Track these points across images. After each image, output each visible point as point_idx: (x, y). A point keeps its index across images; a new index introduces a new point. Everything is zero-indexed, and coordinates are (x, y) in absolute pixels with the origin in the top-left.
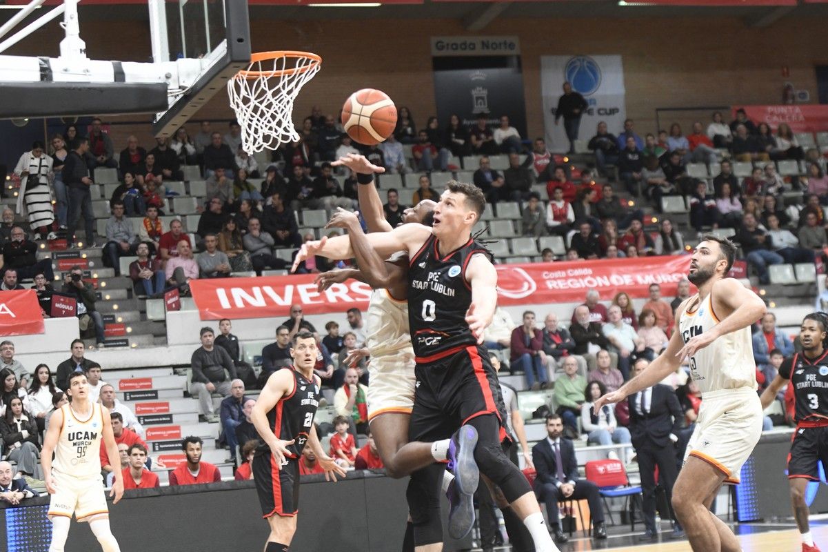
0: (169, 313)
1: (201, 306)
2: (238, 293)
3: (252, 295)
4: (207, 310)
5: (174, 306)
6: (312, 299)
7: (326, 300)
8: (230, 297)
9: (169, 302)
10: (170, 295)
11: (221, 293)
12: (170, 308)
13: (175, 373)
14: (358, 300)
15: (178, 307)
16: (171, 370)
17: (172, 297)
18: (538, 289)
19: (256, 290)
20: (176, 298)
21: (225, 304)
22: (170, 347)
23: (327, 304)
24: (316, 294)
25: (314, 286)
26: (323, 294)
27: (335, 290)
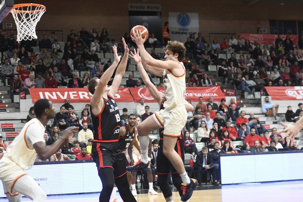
0: (21, 100)
1: (33, 98)
2: (47, 94)
3: (52, 95)
6: (74, 97)
7: (80, 98)
8: (44, 95)
9: (21, 96)
10: (22, 93)
11: (41, 94)
15: (25, 98)
16: (20, 121)
17: (22, 94)
19: (54, 93)
20: (24, 95)
21: (42, 97)
22: (21, 113)
23: (80, 99)
24: (76, 95)
25: (76, 92)
26: (79, 96)
27: (83, 94)
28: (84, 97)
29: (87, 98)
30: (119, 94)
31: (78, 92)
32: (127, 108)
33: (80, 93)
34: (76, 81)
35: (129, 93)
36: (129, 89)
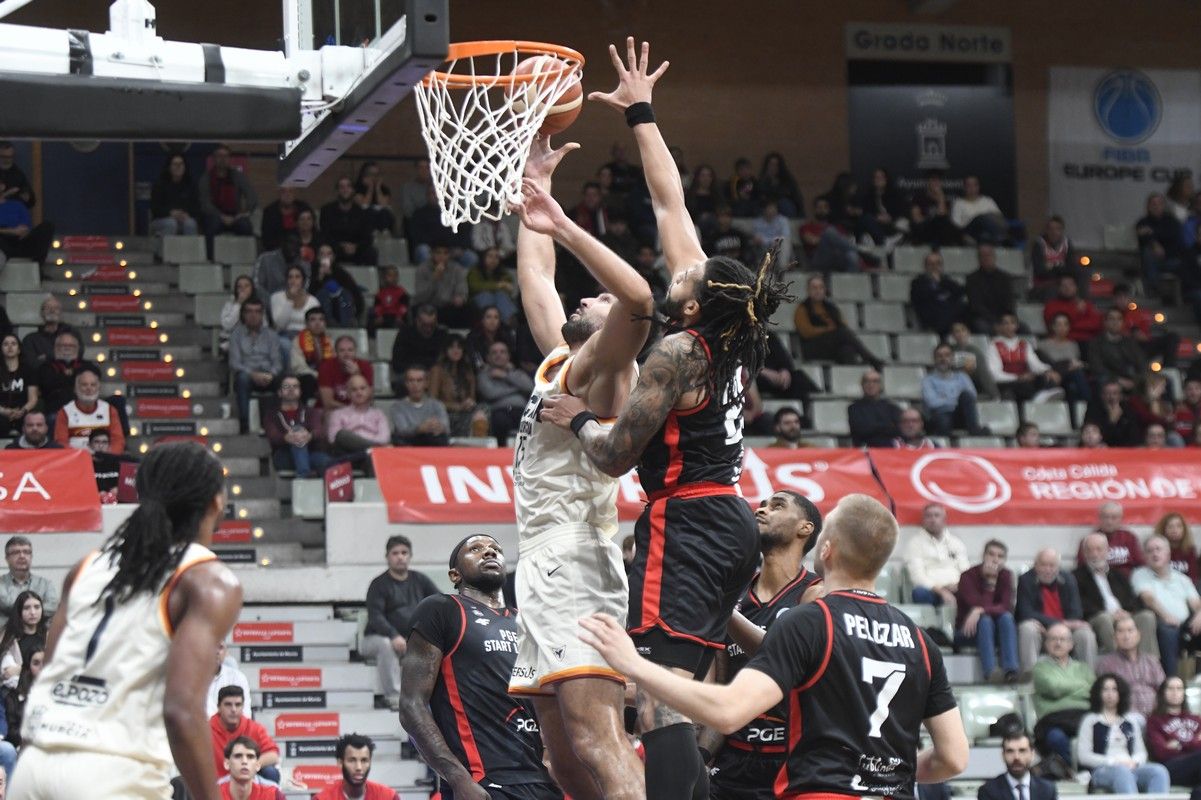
0: (332, 506)
1: (391, 497)
2: (460, 476)
3: (486, 480)
4: (402, 503)
5: (341, 493)
8: (445, 483)
9: (334, 486)
10: (336, 473)
11: (429, 474)
12: (334, 497)
13: (337, 616)
15: (349, 496)
16: (329, 611)
17: (340, 476)
18: (1014, 496)
19: (494, 473)
20: (346, 480)
21: (436, 495)
22: (331, 569)
30: (820, 482)
35: (869, 474)
36: (867, 454)
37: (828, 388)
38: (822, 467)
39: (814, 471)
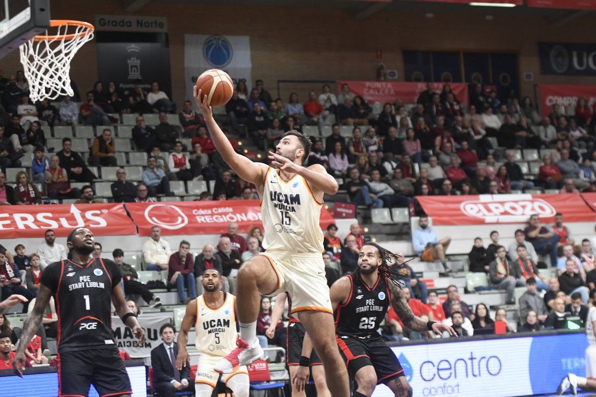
6: (4, 226)
7: (17, 227)
14: (43, 227)
18: (190, 222)
23: (17, 230)
24: (8, 222)
25: (6, 215)
26: (14, 222)
27: (24, 219)
28: (26, 226)
29: (34, 227)
30: (104, 218)
31: (11, 214)
32: (123, 249)
33: (17, 217)
34: (3, 190)
35: (125, 214)
36: (124, 205)
37: (100, 177)
38: (105, 211)
39: (102, 213)
